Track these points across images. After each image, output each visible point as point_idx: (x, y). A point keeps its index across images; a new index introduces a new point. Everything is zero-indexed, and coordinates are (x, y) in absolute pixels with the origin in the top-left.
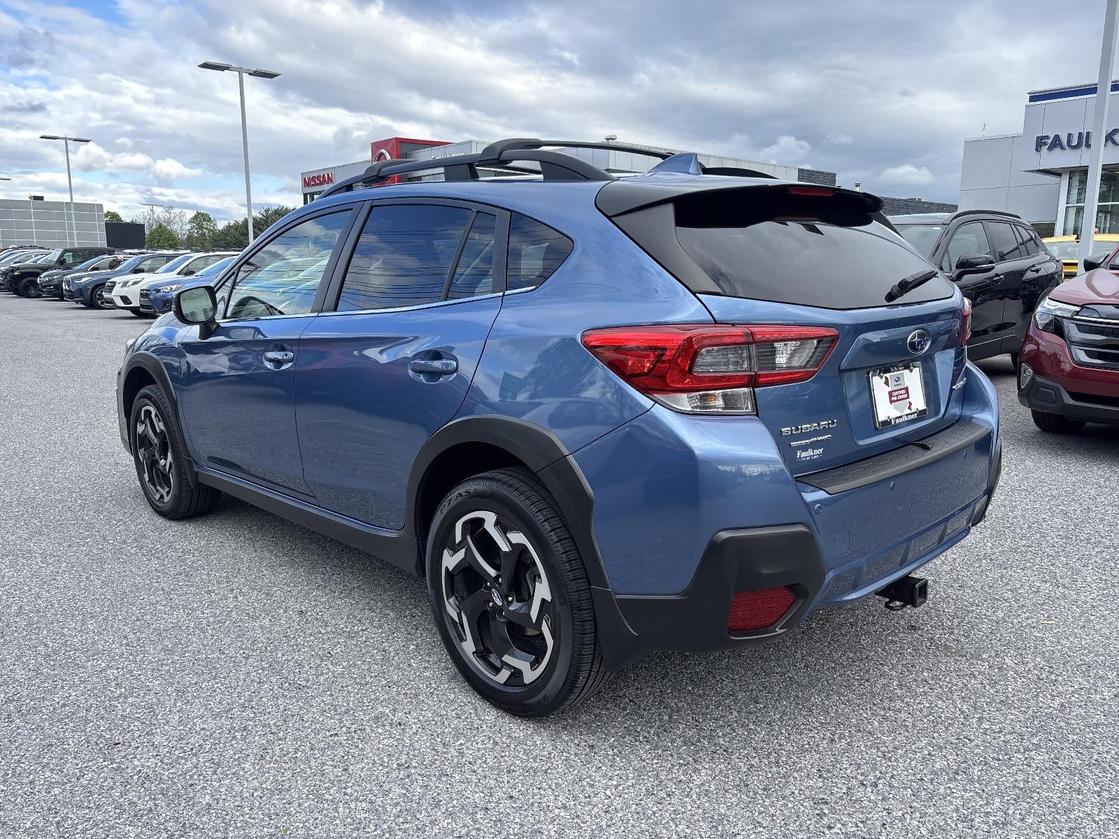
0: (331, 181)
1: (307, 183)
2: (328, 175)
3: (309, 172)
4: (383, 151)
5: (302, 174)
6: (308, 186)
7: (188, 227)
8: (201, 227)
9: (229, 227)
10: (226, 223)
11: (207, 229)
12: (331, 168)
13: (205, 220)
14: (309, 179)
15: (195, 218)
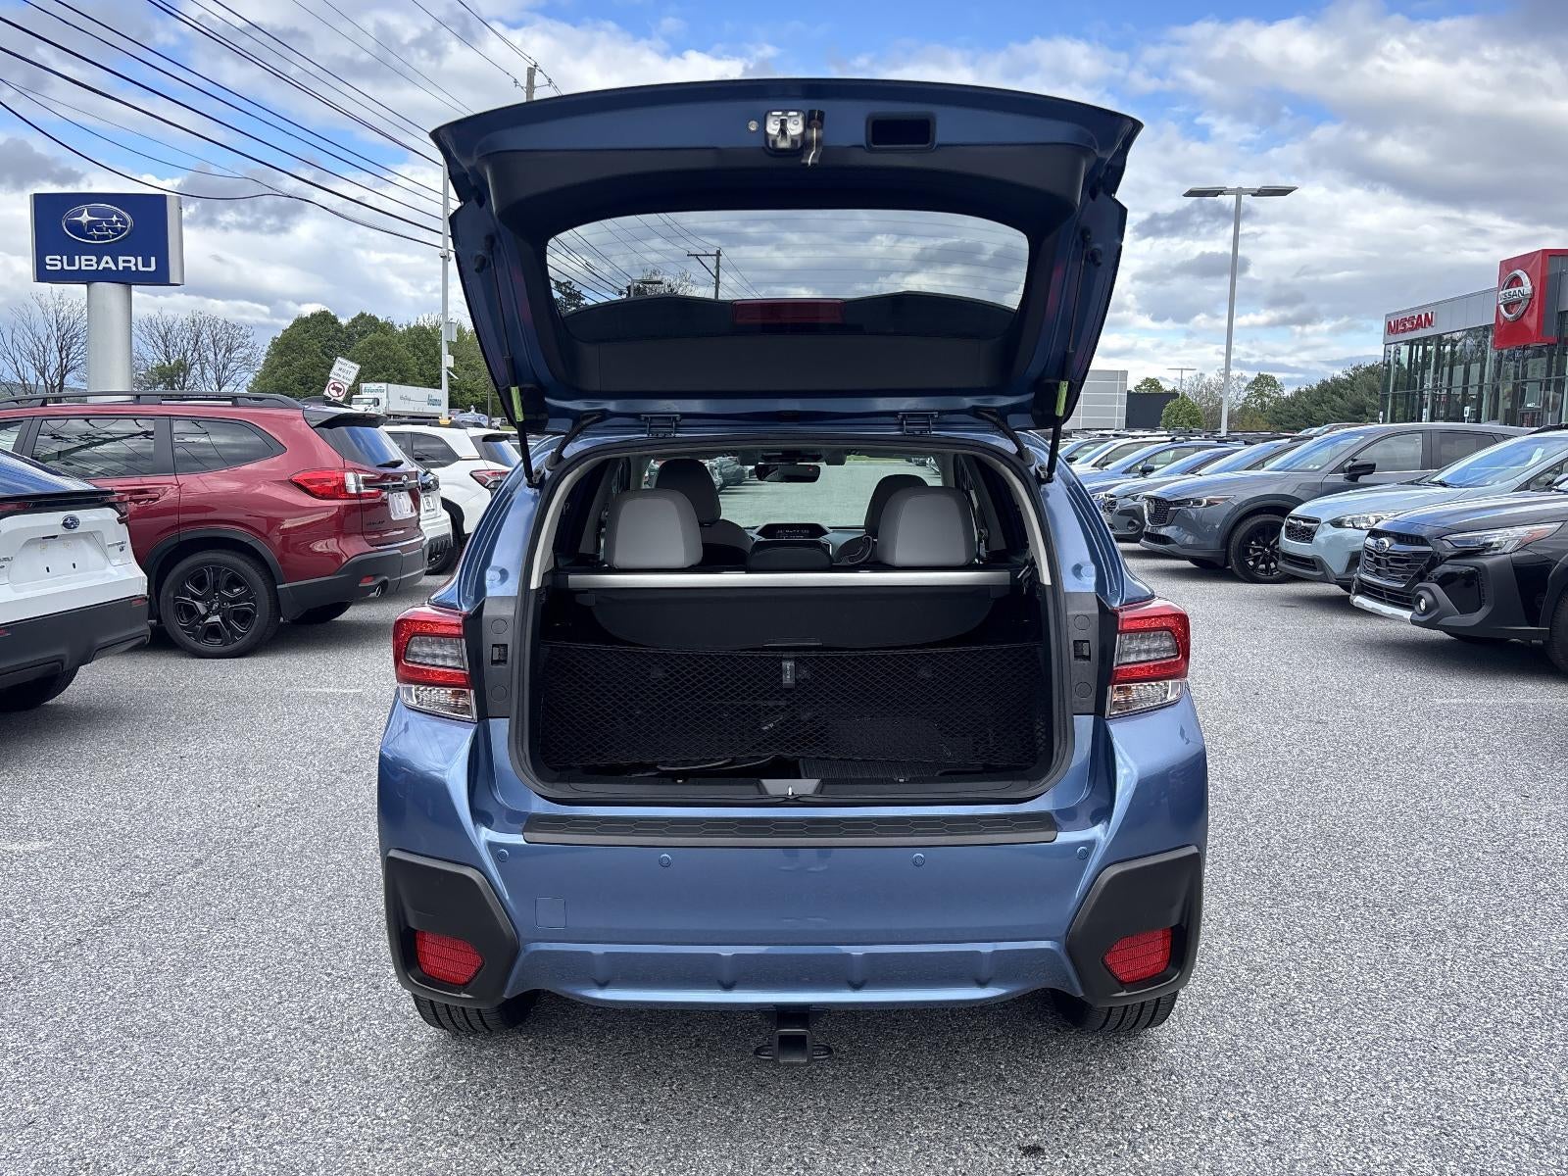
0: (1430, 323)
1: (1391, 329)
2: (1427, 315)
3: (1397, 313)
4: (1518, 272)
5: (1387, 316)
6: (1392, 331)
7: (1246, 394)
8: (1261, 394)
9: (1299, 393)
10: (1295, 389)
11: (1268, 396)
12: (1429, 305)
13: (1268, 384)
14: (1397, 323)
15: (1256, 382)
